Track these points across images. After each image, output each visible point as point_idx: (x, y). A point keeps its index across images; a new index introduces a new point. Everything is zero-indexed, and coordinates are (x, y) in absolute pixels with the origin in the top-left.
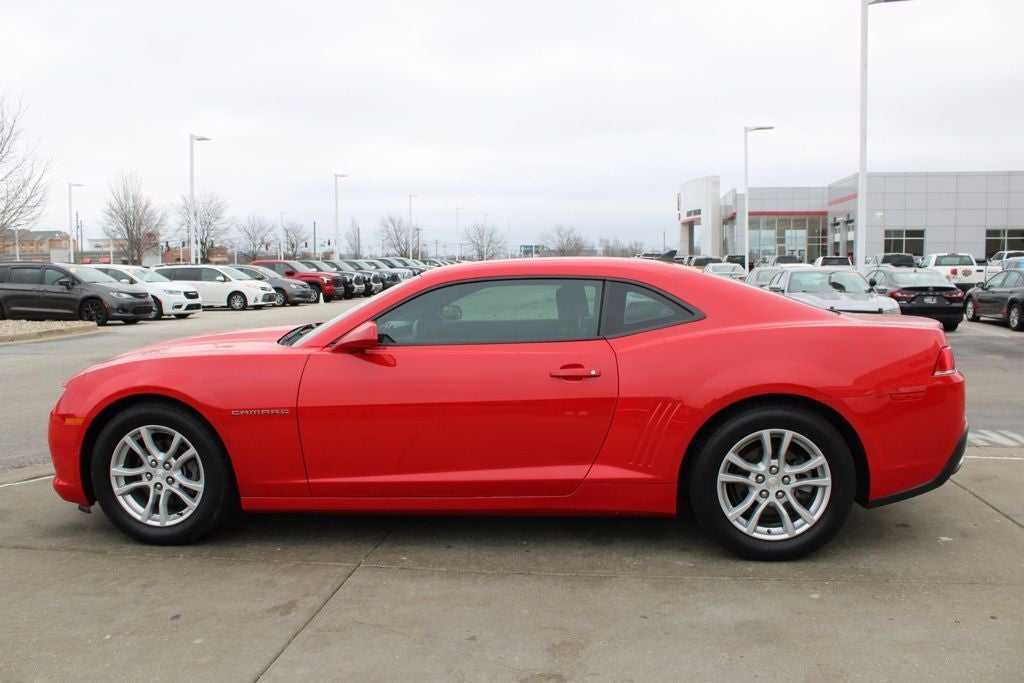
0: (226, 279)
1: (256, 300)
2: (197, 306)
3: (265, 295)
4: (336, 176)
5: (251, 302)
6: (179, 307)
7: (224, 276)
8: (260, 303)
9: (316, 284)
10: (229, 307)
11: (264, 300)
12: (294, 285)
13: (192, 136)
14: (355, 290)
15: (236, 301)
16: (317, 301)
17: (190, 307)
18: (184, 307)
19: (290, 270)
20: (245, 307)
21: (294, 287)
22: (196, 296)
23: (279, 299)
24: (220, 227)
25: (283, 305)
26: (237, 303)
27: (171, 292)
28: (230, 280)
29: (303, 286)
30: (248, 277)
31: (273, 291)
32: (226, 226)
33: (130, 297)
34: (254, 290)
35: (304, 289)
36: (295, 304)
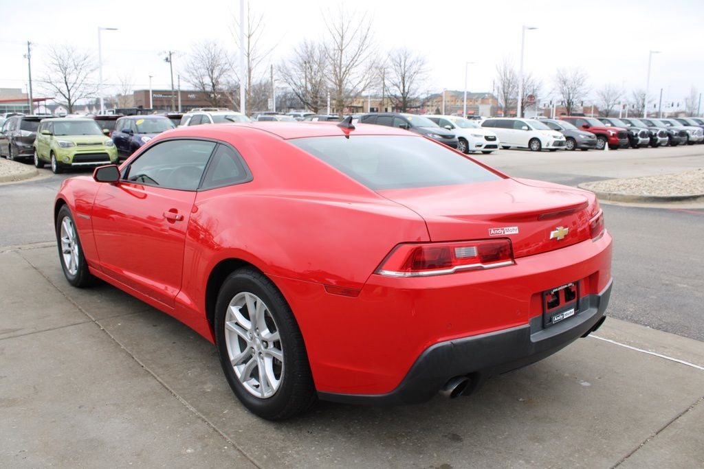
0: (529, 129)
1: (548, 145)
2: (495, 147)
3: (555, 142)
4: (651, 52)
5: (544, 146)
6: (481, 146)
7: (528, 127)
8: (551, 147)
9: (602, 135)
10: (530, 149)
11: (554, 145)
12: (583, 136)
13: (524, 27)
14: (640, 142)
15: (534, 145)
16: (603, 149)
17: (487, 147)
18: (484, 146)
19: (586, 124)
20: (540, 149)
21: (582, 137)
22: (494, 139)
23: (571, 144)
24: (582, 92)
25: (573, 149)
26: (535, 146)
27: (476, 136)
28: (531, 130)
29: (590, 137)
30: (548, 128)
31: (564, 139)
32: (586, 91)
33: (440, 137)
34: (548, 137)
35: (591, 139)
36: (584, 149)
